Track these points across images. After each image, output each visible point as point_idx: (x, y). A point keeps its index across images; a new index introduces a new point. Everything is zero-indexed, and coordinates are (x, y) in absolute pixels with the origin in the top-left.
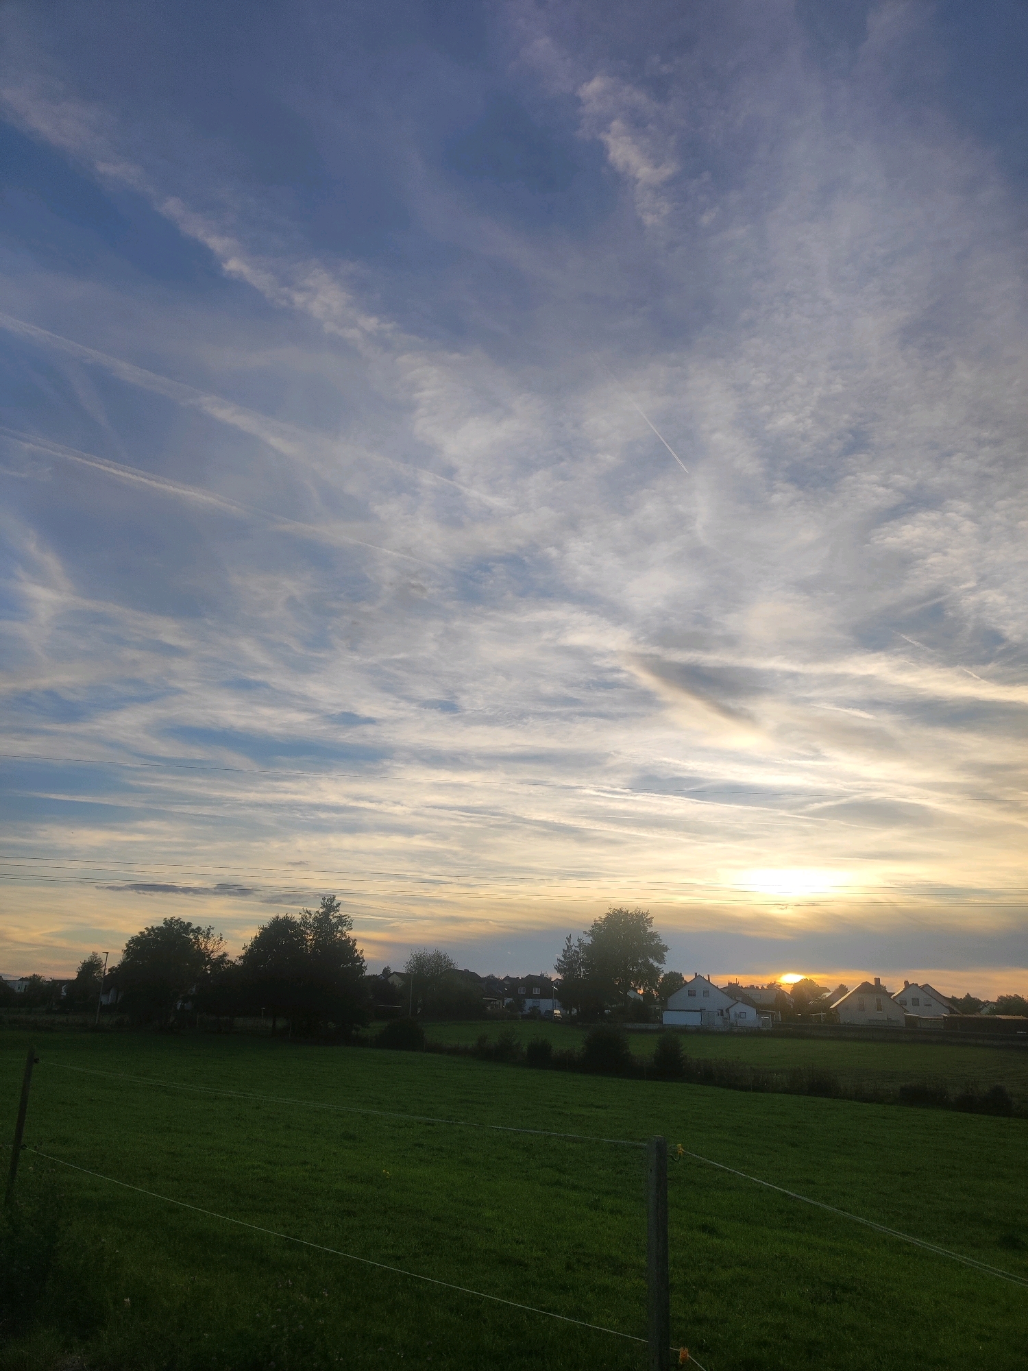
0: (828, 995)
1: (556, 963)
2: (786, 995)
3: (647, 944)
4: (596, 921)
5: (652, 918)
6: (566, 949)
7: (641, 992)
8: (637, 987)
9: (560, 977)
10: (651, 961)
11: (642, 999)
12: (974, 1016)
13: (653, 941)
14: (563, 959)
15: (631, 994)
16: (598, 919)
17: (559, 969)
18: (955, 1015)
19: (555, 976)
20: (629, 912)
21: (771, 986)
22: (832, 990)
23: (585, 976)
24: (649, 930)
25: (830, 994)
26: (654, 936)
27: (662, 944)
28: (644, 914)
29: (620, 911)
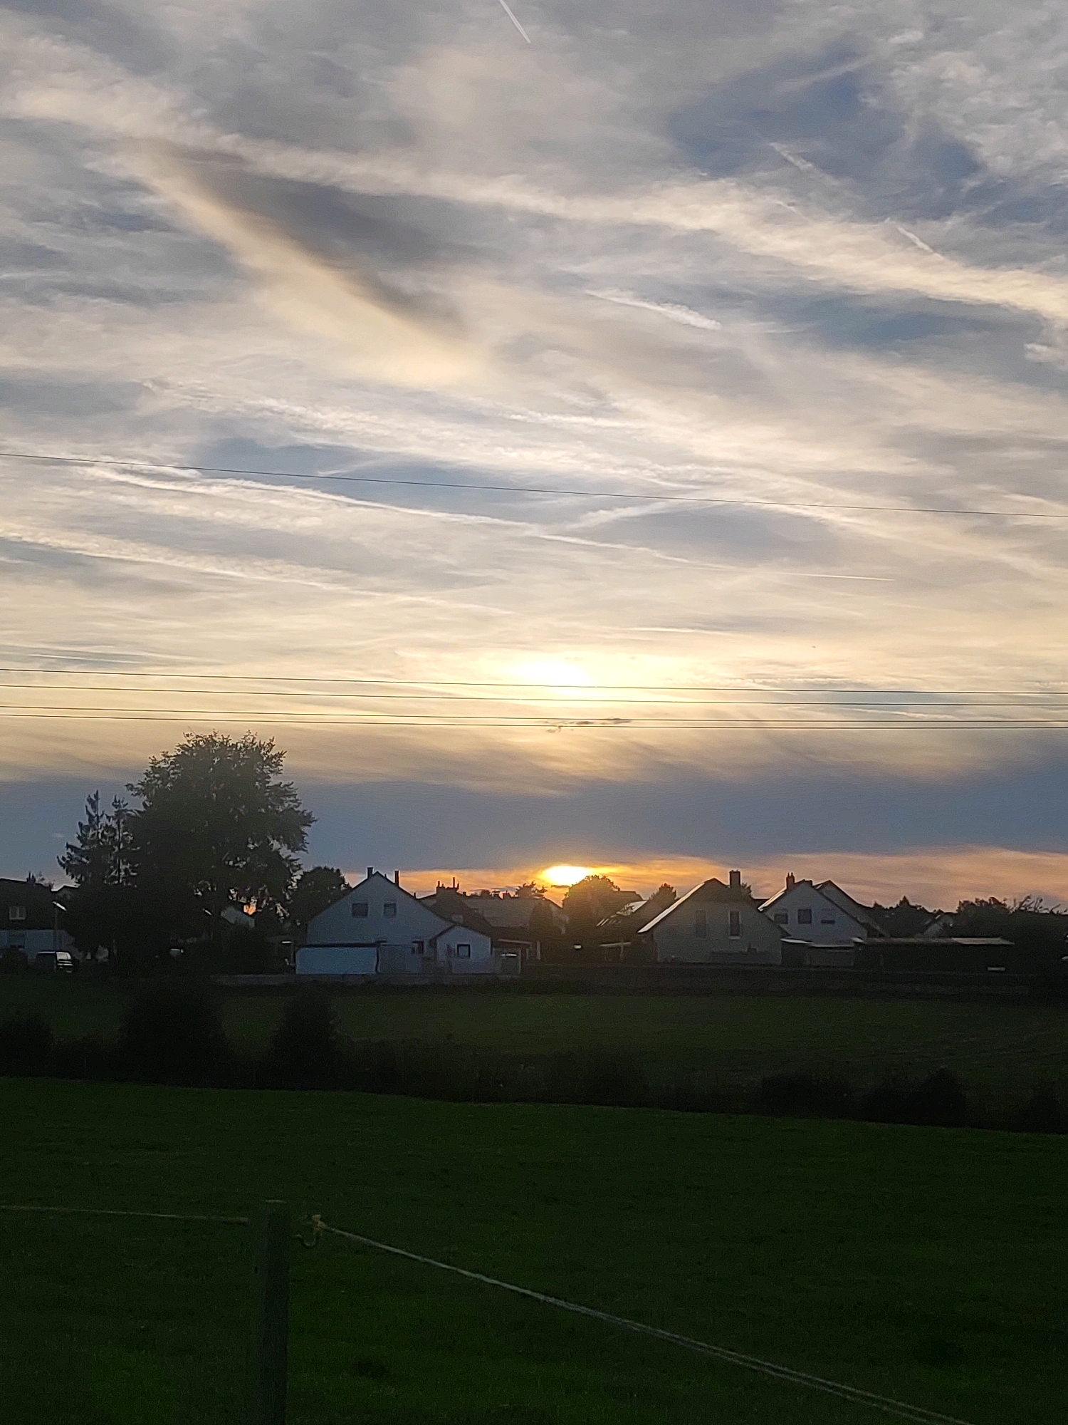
0: (637, 905)
1: (65, 853)
2: (554, 908)
3: (267, 809)
4: (154, 761)
5: (281, 755)
6: (86, 823)
7: (251, 909)
8: (243, 900)
9: (73, 884)
10: (276, 845)
11: (252, 924)
12: (911, 940)
13: (282, 802)
14: (78, 844)
15: (229, 914)
16: (160, 757)
17: (68, 866)
18: (877, 940)
19: (61, 881)
20: (231, 743)
21: (525, 890)
22: (646, 898)
23: (128, 878)
24: (274, 780)
25: (641, 904)
26: (283, 792)
27: (300, 809)
28: (262, 747)
29: (210, 742)
